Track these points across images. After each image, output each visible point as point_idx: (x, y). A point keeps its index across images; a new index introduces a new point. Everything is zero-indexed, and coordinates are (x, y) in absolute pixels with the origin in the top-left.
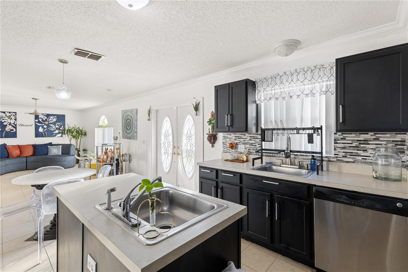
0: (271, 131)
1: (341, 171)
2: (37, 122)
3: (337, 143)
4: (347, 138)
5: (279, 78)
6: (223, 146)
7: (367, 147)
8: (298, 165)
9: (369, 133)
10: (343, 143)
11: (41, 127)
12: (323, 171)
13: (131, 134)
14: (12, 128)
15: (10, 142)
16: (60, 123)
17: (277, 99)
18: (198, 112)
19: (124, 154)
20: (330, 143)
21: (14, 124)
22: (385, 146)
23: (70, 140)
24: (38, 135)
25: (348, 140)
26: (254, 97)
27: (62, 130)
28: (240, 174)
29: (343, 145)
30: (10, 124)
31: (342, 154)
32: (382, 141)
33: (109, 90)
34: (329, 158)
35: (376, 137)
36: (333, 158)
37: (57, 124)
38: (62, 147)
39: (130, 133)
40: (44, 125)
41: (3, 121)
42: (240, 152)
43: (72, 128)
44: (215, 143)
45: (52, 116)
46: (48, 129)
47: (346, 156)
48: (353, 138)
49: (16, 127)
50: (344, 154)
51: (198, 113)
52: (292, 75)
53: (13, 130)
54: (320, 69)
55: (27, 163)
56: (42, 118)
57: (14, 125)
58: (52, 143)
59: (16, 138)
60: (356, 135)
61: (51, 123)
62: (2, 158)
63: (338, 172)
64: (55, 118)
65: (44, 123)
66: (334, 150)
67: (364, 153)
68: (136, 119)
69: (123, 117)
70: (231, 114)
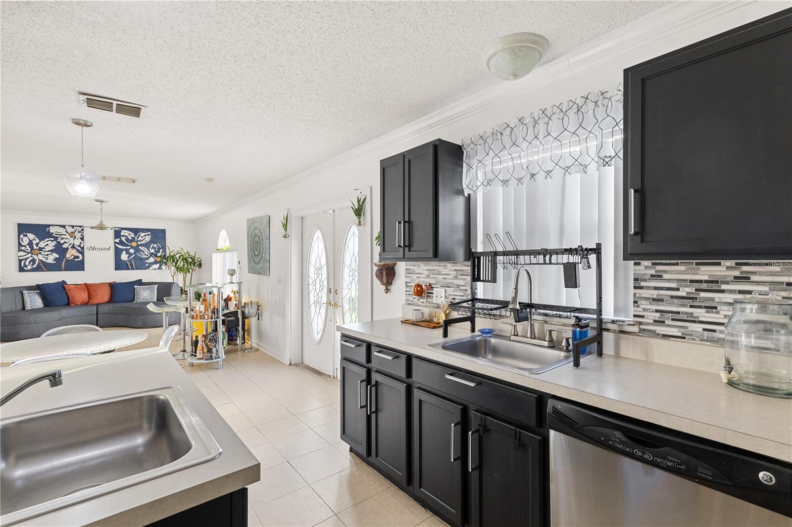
0: (490, 257)
1: (649, 360)
2: (118, 243)
3: (642, 288)
4: (665, 276)
5: (509, 134)
6: (406, 291)
7: (717, 300)
8: (547, 339)
9: (722, 263)
10: (656, 288)
11: (124, 252)
12: (603, 356)
13: (260, 265)
14: (77, 254)
15: (71, 278)
16: (156, 244)
17: (505, 182)
18: (362, 217)
19: (248, 303)
20: (626, 288)
21: (80, 246)
22: (760, 296)
23: (173, 275)
24: (120, 265)
25: (669, 280)
26: (460, 181)
27: (160, 257)
28: (406, 356)
29: (656, 292)
30: (73, 247)
31: (653, 316)
32: (758, 283)
33: (209, 180)
34: (622, 325)
35: (741, 272)
36: (628, 325)
37: (151, 247)
38: (157, 288)
39: (258, 263)
40: (130, 248)
41: (62, 242)
42: (436, 304)
43: (175, 254)
44: (393, 283)
45: (143, 232)
46: (136, 255)
47: (664, 322)
48: (682, 275)
49: (83, 252)
50: (658, 314)
51: (362, 221)
52: (536, 122)
53: (78, 257)
54: (596, 103)
55: (98, 315)
56: (126, 236)
57: (79, 248)
58: (141, 280)
59: (84, 270)
60: (689, 268)
61: (141, 245)
62: (59, 306)
63: (641, 361)
64: (148, 235)
65: (130, 244)
66: (634, 306)
67: (708, 315)
68: (268, 235)
69: (248, 232)
70: (408, 220)
